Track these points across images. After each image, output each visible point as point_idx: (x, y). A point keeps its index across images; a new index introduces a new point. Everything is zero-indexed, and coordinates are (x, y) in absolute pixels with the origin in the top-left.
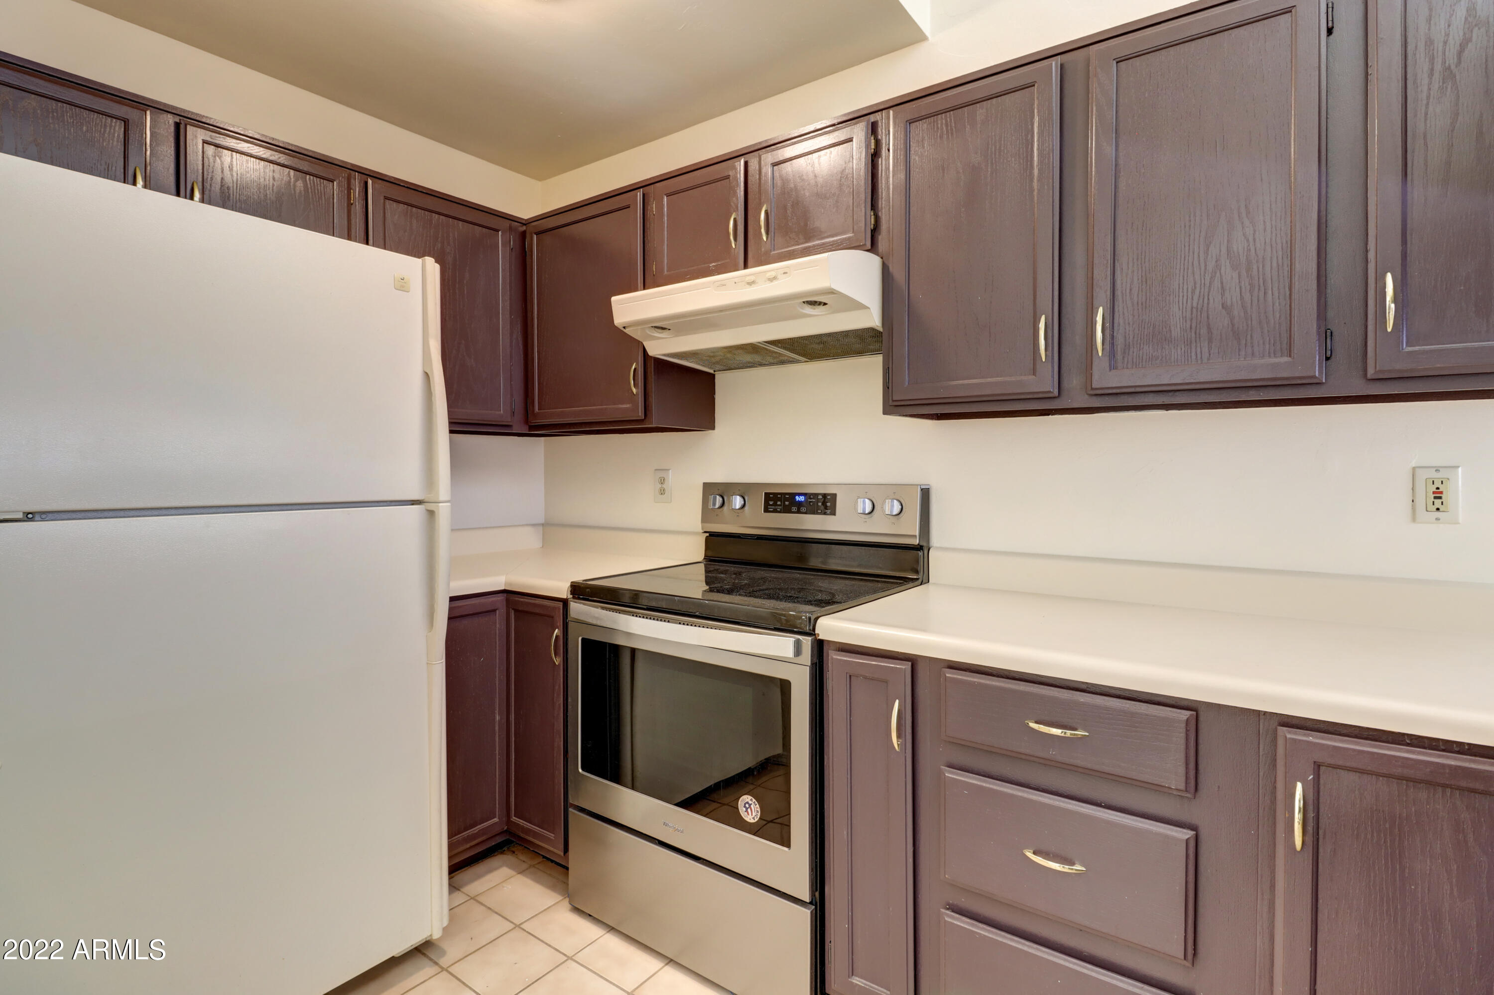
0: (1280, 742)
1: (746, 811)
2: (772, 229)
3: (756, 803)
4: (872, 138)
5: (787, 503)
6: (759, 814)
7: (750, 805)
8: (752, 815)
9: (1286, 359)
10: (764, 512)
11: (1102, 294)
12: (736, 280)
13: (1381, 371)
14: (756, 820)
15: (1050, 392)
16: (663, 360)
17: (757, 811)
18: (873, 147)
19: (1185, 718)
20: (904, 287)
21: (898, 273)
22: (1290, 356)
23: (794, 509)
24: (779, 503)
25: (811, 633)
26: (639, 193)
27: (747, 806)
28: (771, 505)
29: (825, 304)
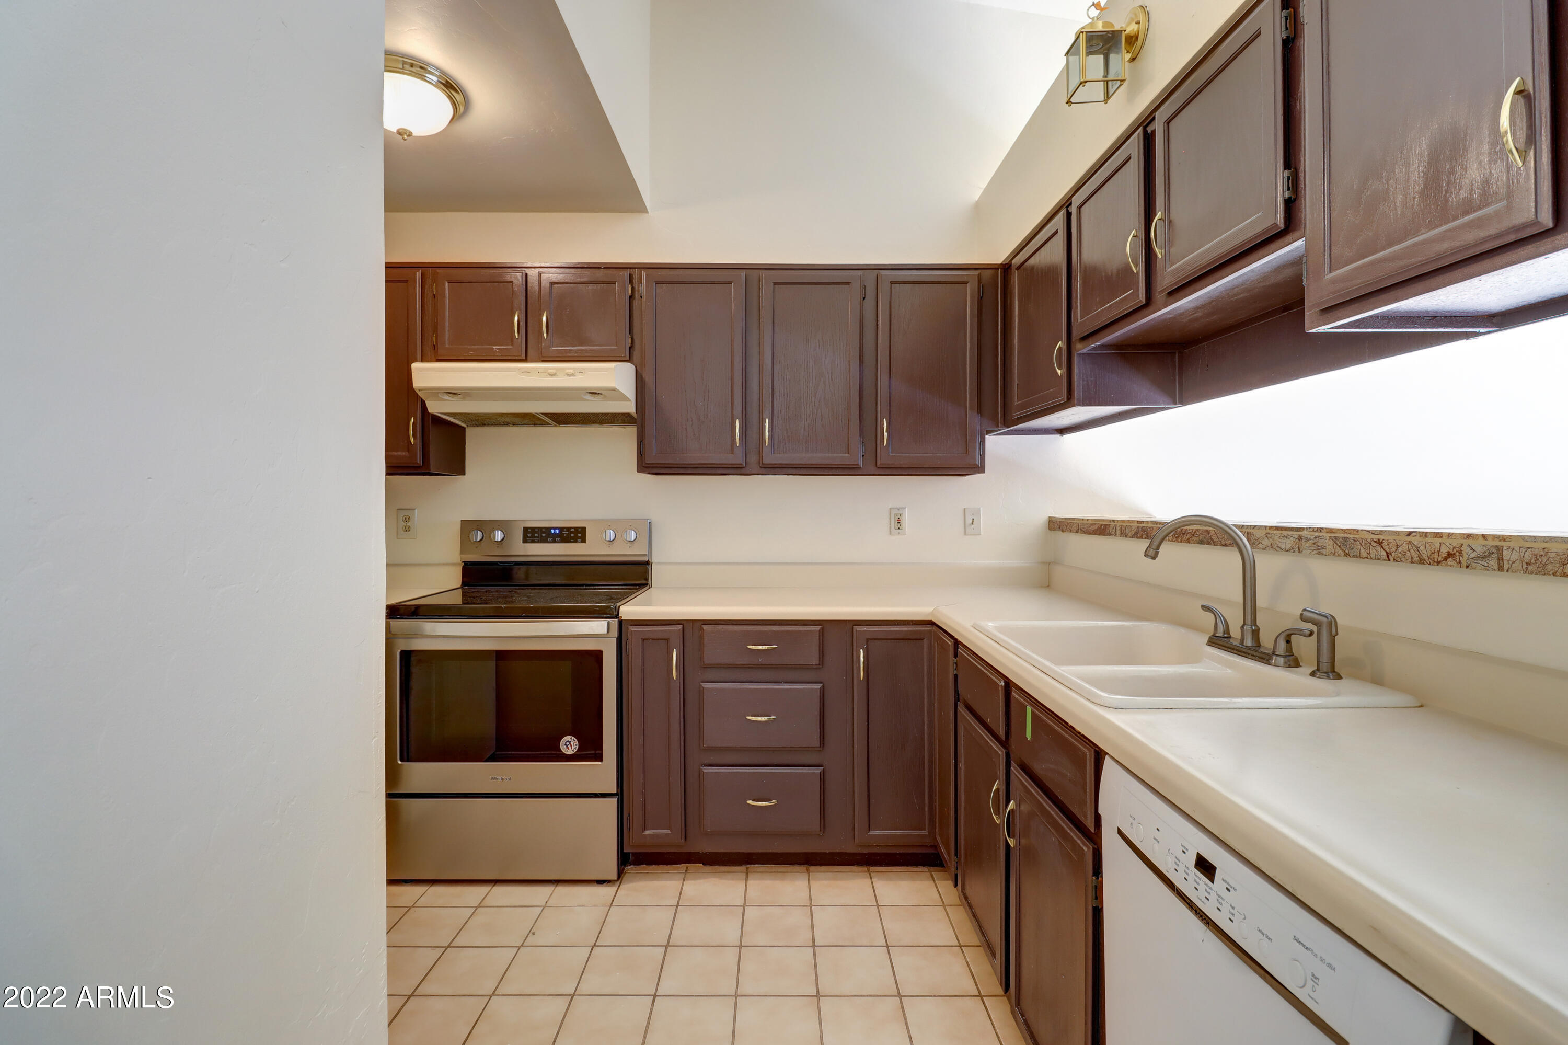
0: (854, 632)
1: (567, 747)
2: (550, 330)
3: (575, 739)
4: (630, 286)
5: (544, 535)
6: (577, 747)
7: (570, 742)
8: (572, 748)
9: (847, 455)
10: (523, 542)
11: (767, 412)
12: (539, 370)
13: (882, 464)
14: (575, 751)
15: (741, 464)
16: (439, 417)
17: (576, 745)
18: (630, 292)
19: (818, 629)
20: (653, 390)
21: (649, 380)
22: (849, 454)
23: (550, 540)
24: (536, 535)
25: (617, 616)
26: (418, 273)
27: (568, 743)
28: (529, 537)
29: (601, 394)
